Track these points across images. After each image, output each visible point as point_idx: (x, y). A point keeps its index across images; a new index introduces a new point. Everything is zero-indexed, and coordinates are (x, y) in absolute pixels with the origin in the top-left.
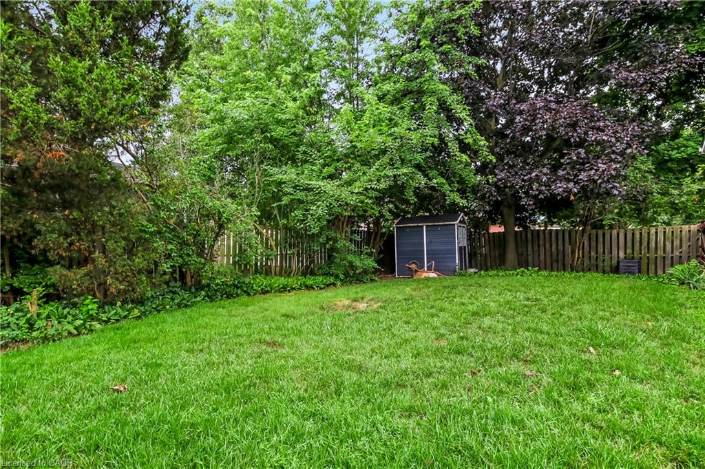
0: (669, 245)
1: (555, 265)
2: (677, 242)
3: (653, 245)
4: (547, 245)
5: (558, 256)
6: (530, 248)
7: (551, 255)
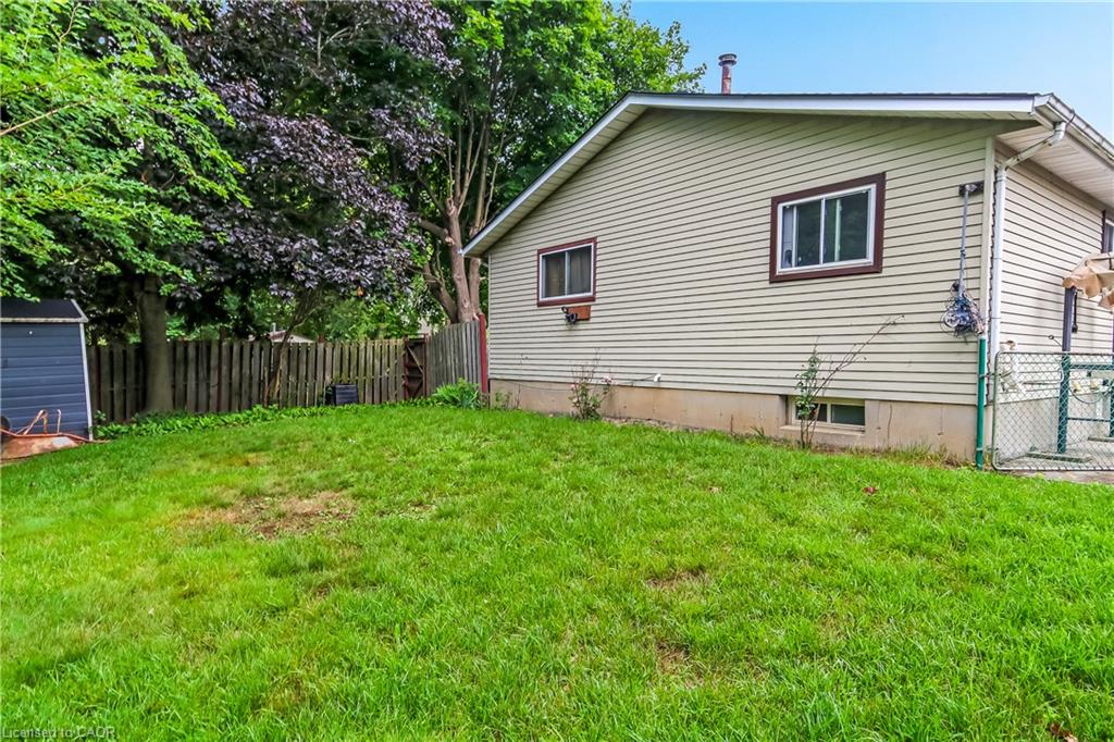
0: (377, 362)
1: (235, 402)
2: (385, 361)
3: (362, 362)
4: (225, 368)
5: (241, 384)
6: (192, 374)
7: (230, 384)
